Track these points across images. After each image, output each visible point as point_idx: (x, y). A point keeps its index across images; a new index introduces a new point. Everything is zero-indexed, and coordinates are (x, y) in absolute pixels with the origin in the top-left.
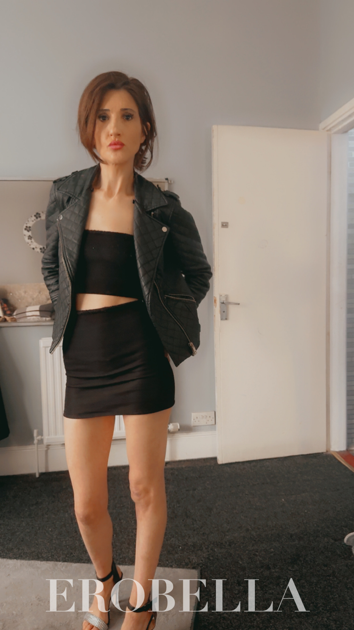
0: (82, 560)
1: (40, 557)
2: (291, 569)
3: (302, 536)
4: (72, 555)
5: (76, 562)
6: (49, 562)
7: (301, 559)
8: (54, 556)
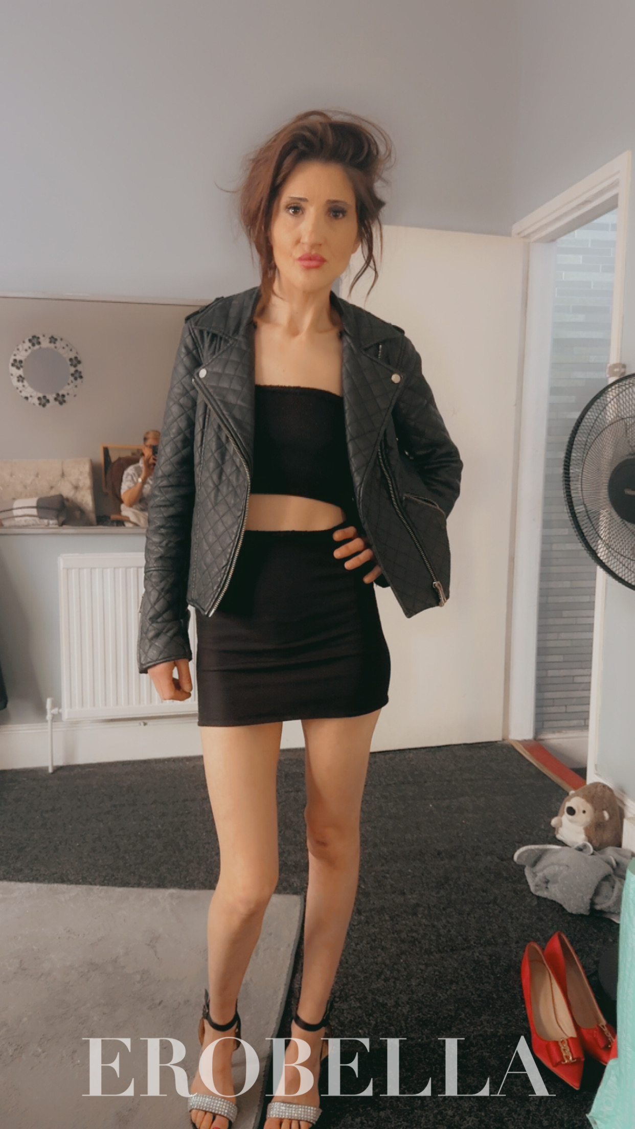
0: (129, 884)
1: (65, 879)
2: (435, 895)
3: (454, 853)
4: (114, 878)
5: (119, 886)
6: (80, 886)
7: (451, 882)
8: (86, 878)
